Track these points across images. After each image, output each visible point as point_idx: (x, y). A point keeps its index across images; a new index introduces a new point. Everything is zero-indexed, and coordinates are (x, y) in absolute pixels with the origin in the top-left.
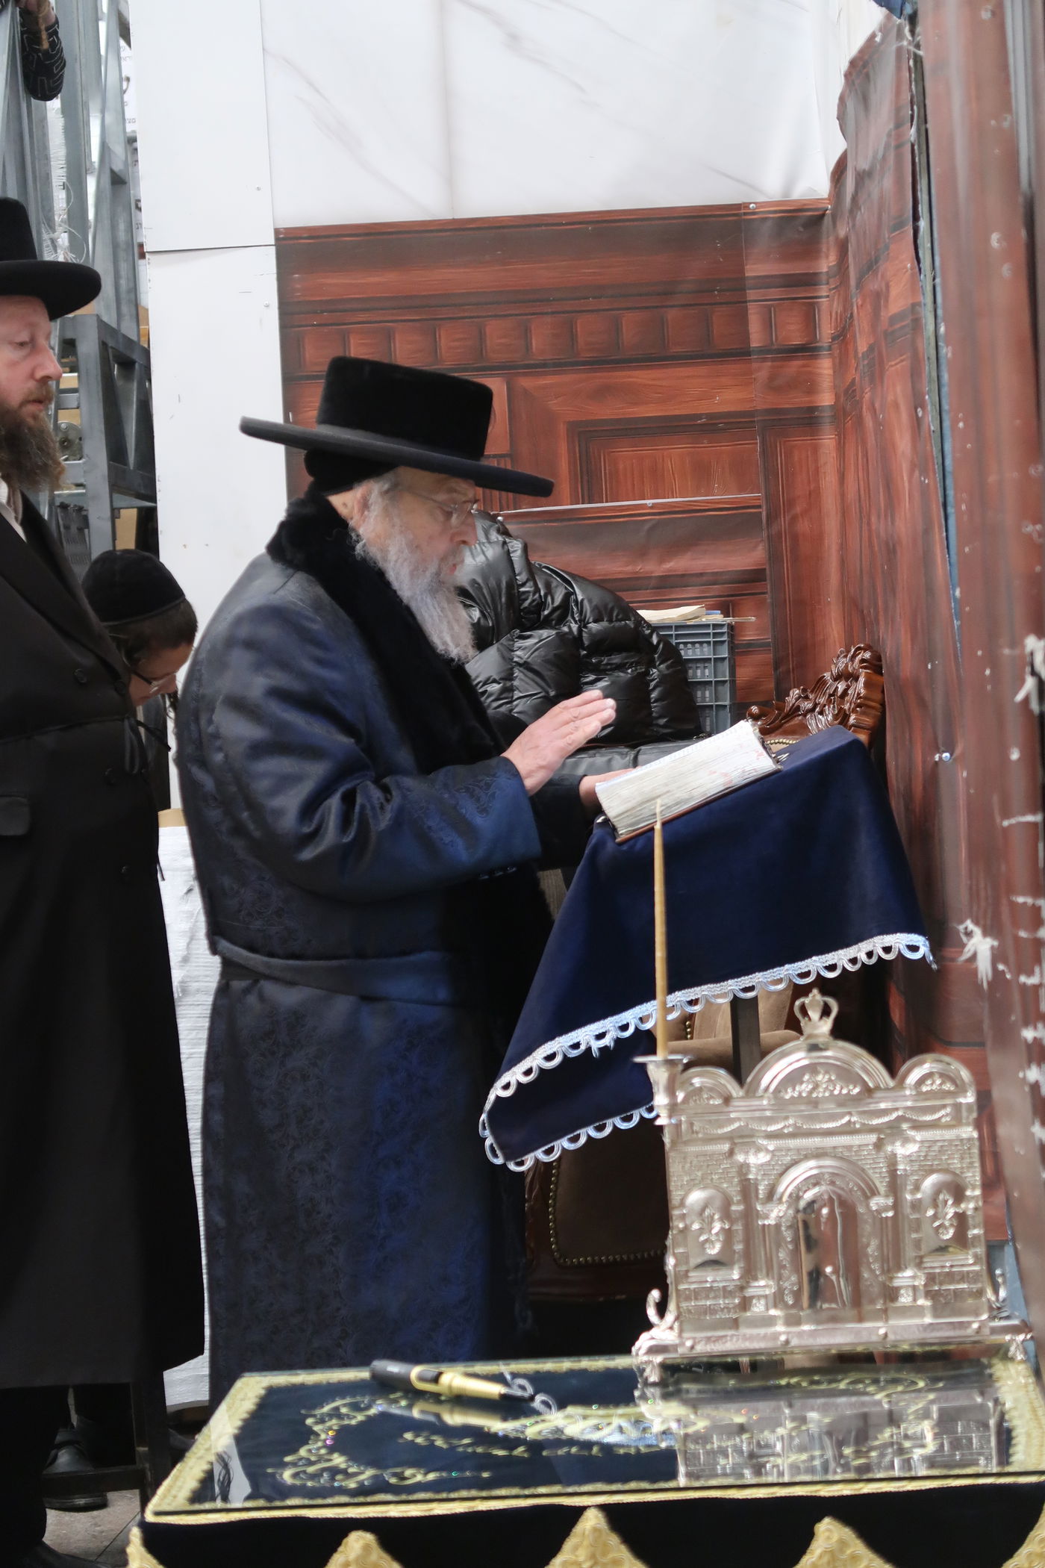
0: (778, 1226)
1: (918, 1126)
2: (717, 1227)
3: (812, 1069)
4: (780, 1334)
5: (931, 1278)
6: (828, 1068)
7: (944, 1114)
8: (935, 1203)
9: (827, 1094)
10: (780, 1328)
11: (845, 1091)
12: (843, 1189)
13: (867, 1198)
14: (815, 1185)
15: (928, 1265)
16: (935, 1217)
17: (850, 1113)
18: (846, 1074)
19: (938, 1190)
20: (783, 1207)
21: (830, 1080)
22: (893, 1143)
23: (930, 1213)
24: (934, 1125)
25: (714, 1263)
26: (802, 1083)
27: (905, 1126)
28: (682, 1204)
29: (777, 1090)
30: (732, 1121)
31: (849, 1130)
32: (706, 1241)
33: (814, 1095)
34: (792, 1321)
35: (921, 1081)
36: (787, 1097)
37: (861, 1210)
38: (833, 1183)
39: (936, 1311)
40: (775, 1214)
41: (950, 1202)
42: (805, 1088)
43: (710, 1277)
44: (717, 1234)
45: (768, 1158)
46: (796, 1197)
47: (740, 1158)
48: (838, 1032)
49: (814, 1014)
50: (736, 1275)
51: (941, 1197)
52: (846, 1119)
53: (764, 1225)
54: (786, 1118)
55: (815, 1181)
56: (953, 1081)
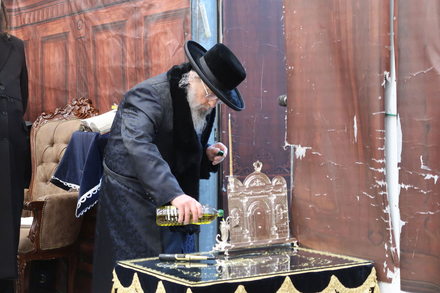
0: (249, 217)
1: (275, 193)
2: (238, 217)
3: (256, 179)
4: (250, 243)
5: (278, 229)
6: (259, 179)
7: (280, 190)
8: (279, 211)
9: (259, 185)
10: (250, 241)
11: (262, 185)
12: (262, 208)
13: (266, 210)
14: (257, 207)
15: (277, 225)
16: (279, 214)
17: (263, 190)
18: (262, 181)
19: (279, 208)
20: (250, 212)
21: (259, 182)
22: (270, 197)
23: (278, 213)
24: (279, 193)
25: (237, 226)
26: (254, 182)
27: (271, 193)
28: (230, 213)
29: (249, 185)
30: (240, 192)
31: (262, 194)
32: (236, 220)
33: (257, 185)
34: (252, 240)
35: (276, 183)
36: (252, 186)
37: (265, 213)
38: (260, 207)
39: (280, 236)
40: (249, 214)
41: (282, 210)
42: (254, 184)
43: (237, 230)
44: (238, 219)
45: (247, 200)
46: (253, 210)
47: (241, 201)
48: (261, 171)
49: (256, 167)
50: (241, 229)
51: (280, 209)
52: (262, 191)
53: (246, 217)
54: (250, 191)
55: (256, 206)
56: (282, 183)
